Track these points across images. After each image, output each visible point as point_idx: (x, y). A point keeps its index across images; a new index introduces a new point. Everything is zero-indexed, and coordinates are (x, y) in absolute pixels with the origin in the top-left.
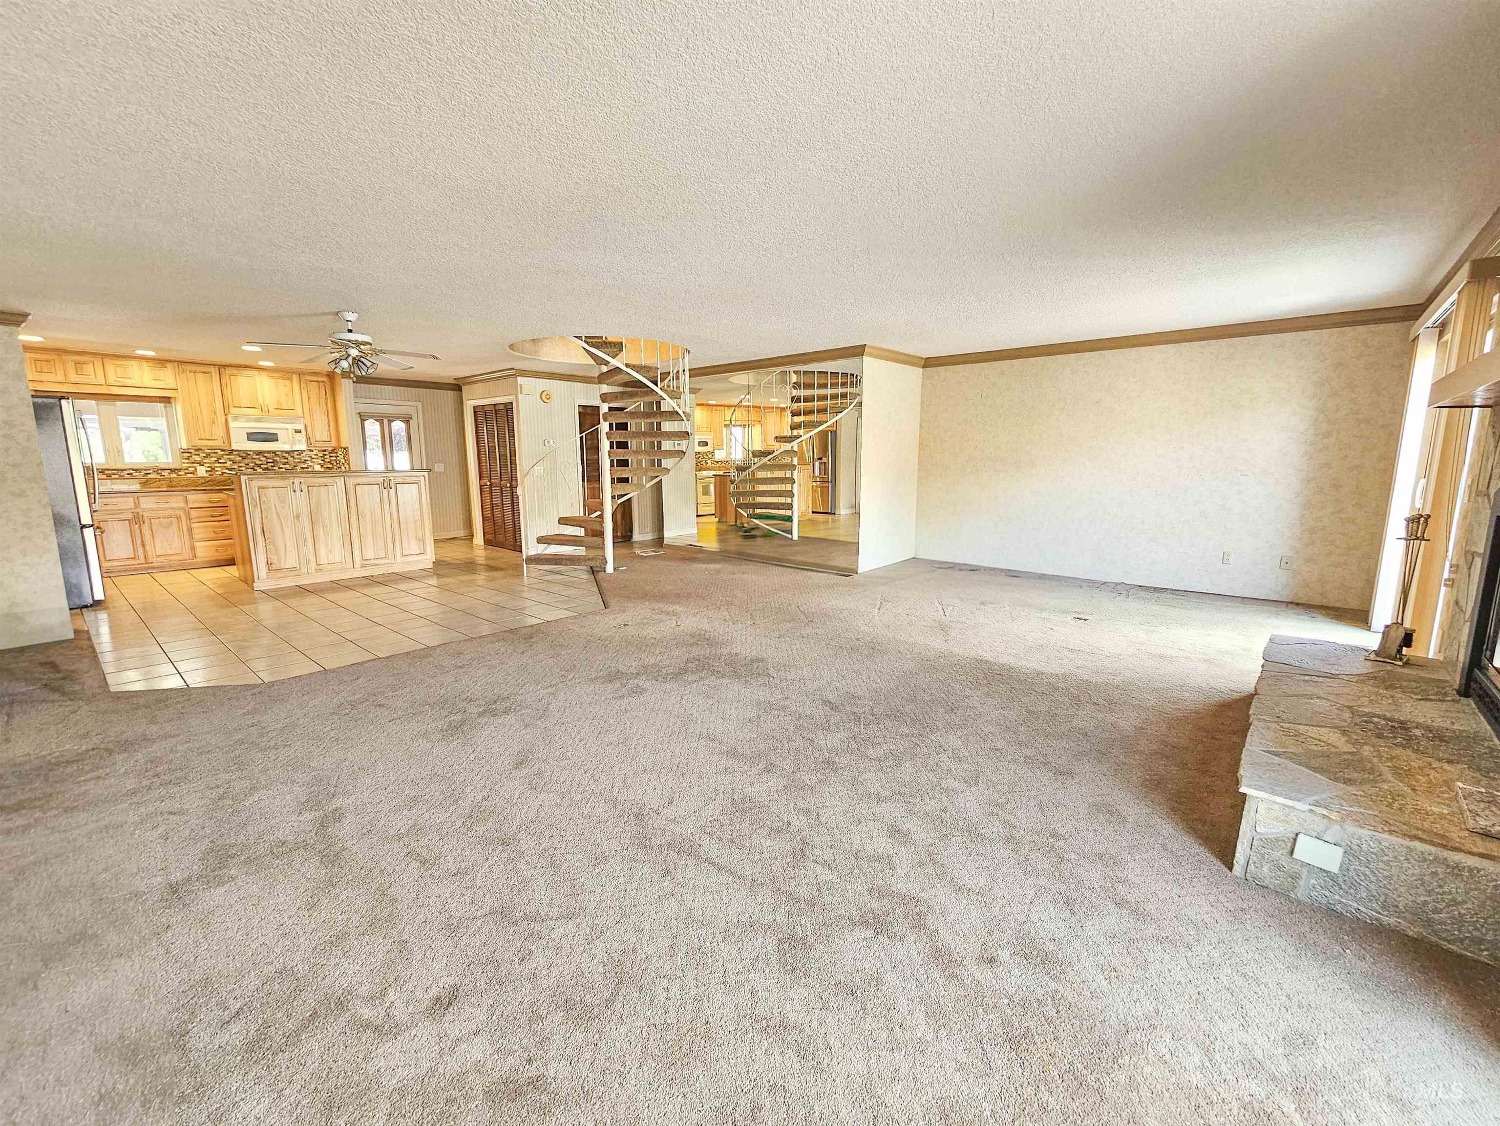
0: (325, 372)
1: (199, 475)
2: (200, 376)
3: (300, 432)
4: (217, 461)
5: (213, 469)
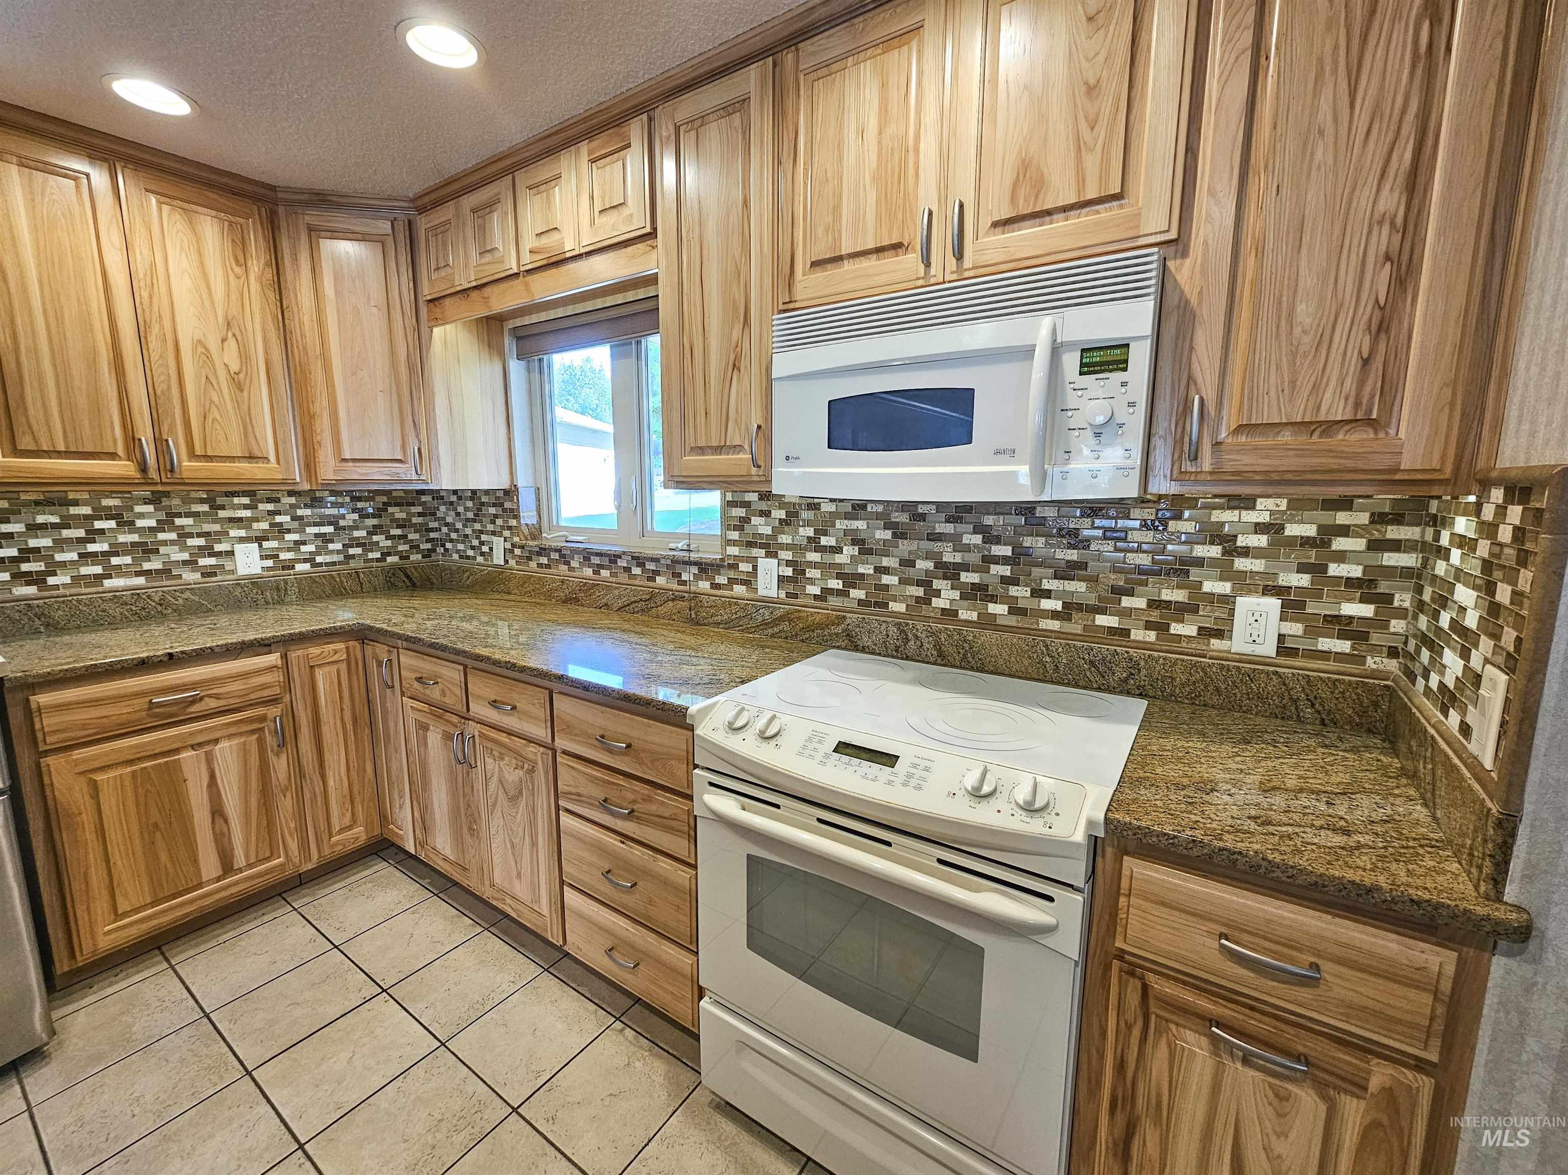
1: (761, 592)
3: (1116, 362)
4: (814, 542)
5: (799, 570)
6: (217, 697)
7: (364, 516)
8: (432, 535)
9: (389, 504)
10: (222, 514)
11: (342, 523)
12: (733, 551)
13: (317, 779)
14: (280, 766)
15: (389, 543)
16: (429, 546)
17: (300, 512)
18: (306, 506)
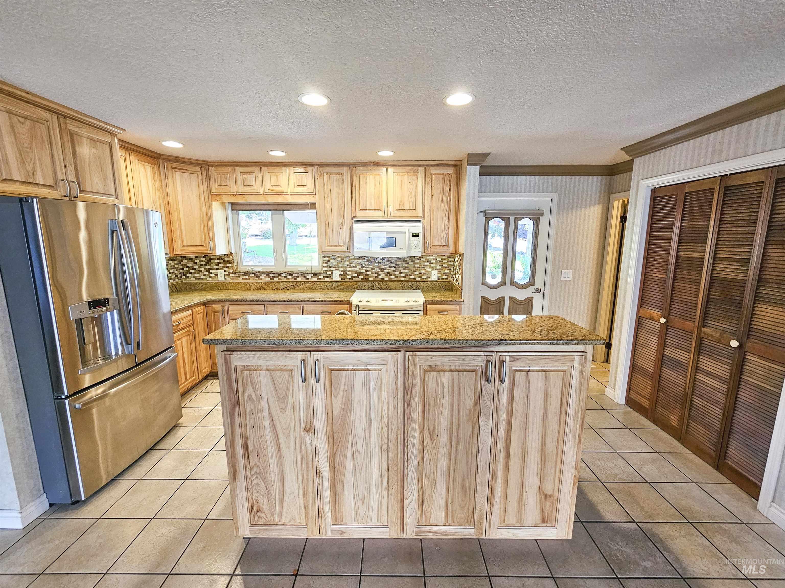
0: (452, 163)
1: (334, 279)
2: (334, 177)
3: (417, 235)
4: (349, 266)
5: (345, 273)
6: (182, 323)
12: (325, 269)
14: (193, 346)
16: (180, 275)
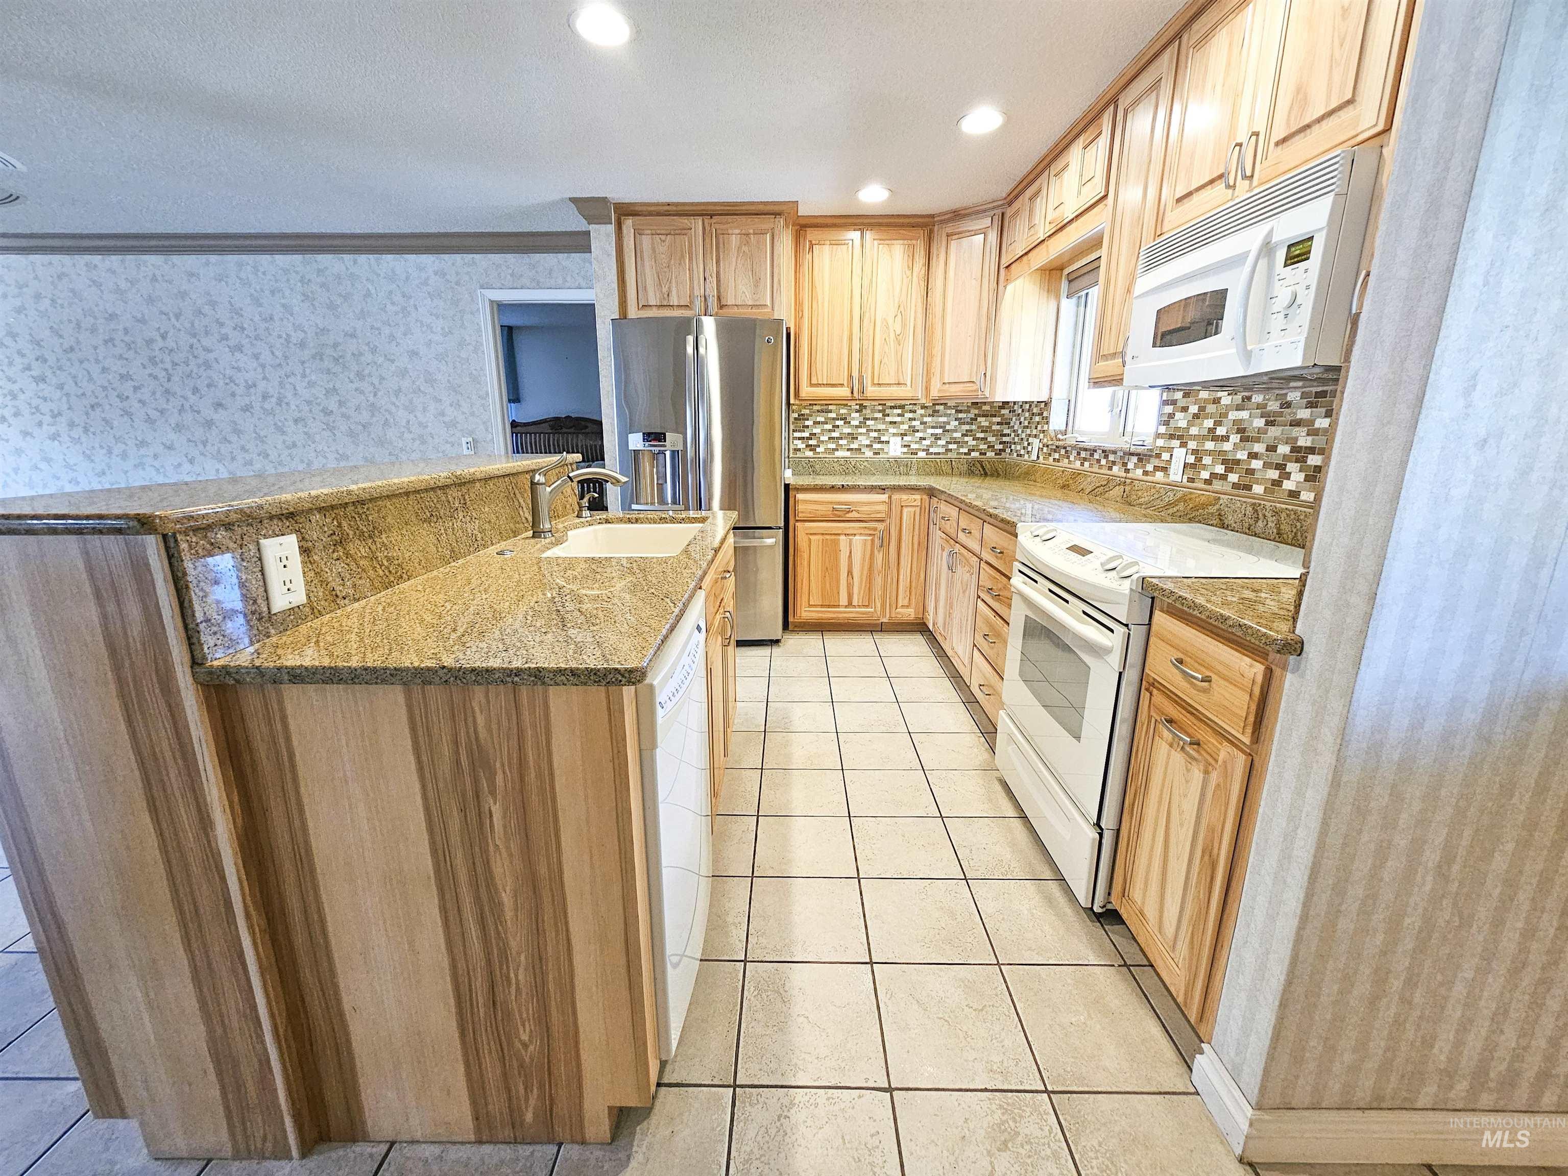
3: (1306, 253)
6: (858, 512)
7: (961, 422)
8: (1005, 439)
9: (979, 416)
10: (888, 419)
11: (948, 427)
12: (1160, 442)
13: (895, 571)
14: (879, 557)
15: (974, 443)
16: (1001, 447)
17: (925, 419)
18: (929, 416)
